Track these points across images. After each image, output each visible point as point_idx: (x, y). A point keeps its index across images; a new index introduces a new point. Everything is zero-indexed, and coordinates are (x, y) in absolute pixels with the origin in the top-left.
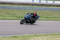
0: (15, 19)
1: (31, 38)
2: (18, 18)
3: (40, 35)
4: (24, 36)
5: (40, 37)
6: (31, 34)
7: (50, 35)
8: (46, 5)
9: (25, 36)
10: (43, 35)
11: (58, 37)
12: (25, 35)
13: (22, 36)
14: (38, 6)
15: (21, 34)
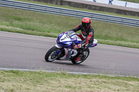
0: (18, 32)
1: (52, 80)
2: (24, 31)
3: (73, 76)
4: (36, 73)
5: (73, 79)
6: (52, 70)
7: (96, 76)
8: (93, 8)
9: (39, 73)
10: (79, 76)
11: (114, 84)
12: (39, 71)
13: (31, 73)
14: (74, 6)
15: (29, 68)
